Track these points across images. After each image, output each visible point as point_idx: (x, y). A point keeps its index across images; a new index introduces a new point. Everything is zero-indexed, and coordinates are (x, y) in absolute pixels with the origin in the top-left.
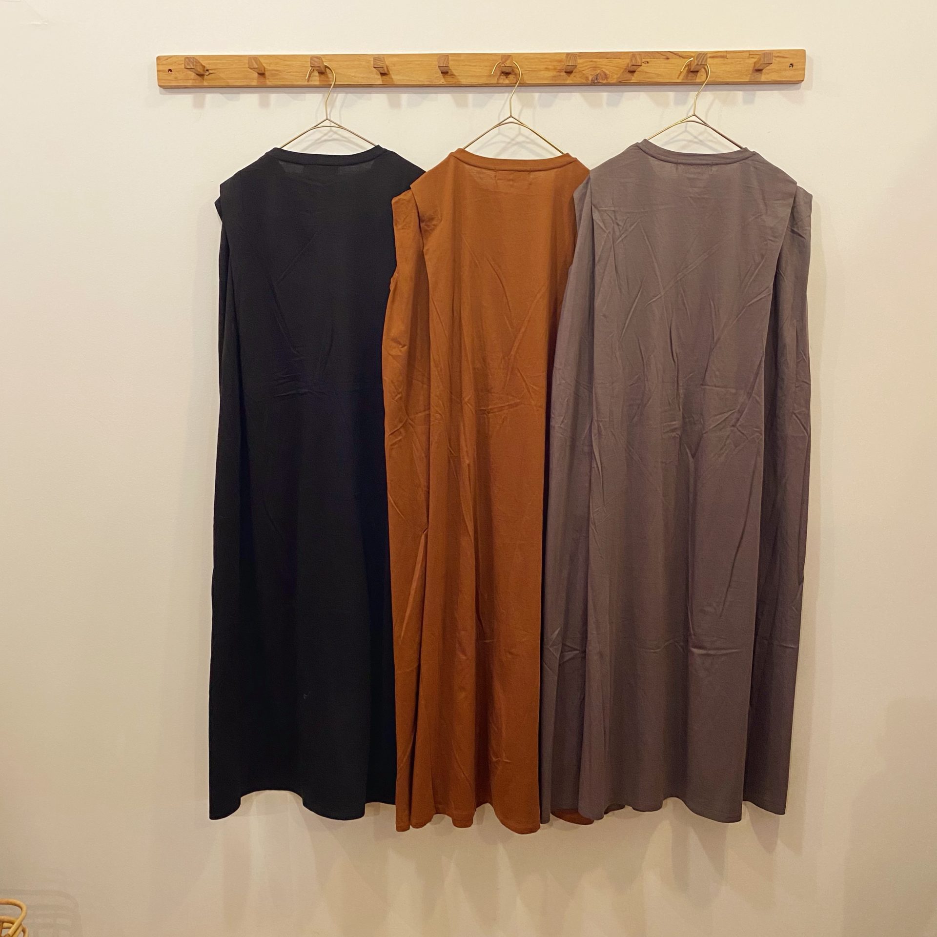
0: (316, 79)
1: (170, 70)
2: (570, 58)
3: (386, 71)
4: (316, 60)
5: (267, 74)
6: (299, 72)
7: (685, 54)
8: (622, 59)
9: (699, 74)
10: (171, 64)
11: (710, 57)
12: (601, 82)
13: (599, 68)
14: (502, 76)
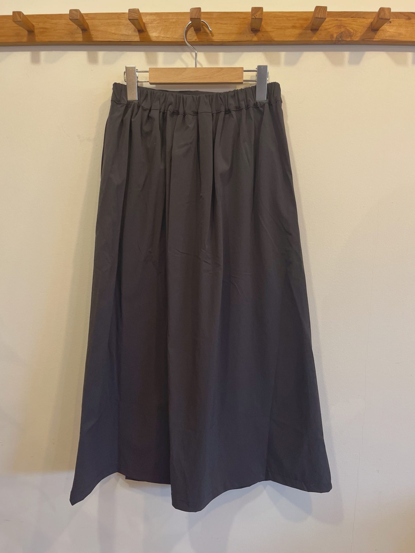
0: (79, 37)
2: (320, 10)
3: (143, 28)
5: (36, 31)
8: (366, 18)
12: (346, 40)
13: (344, 26)
14: (252, 33)
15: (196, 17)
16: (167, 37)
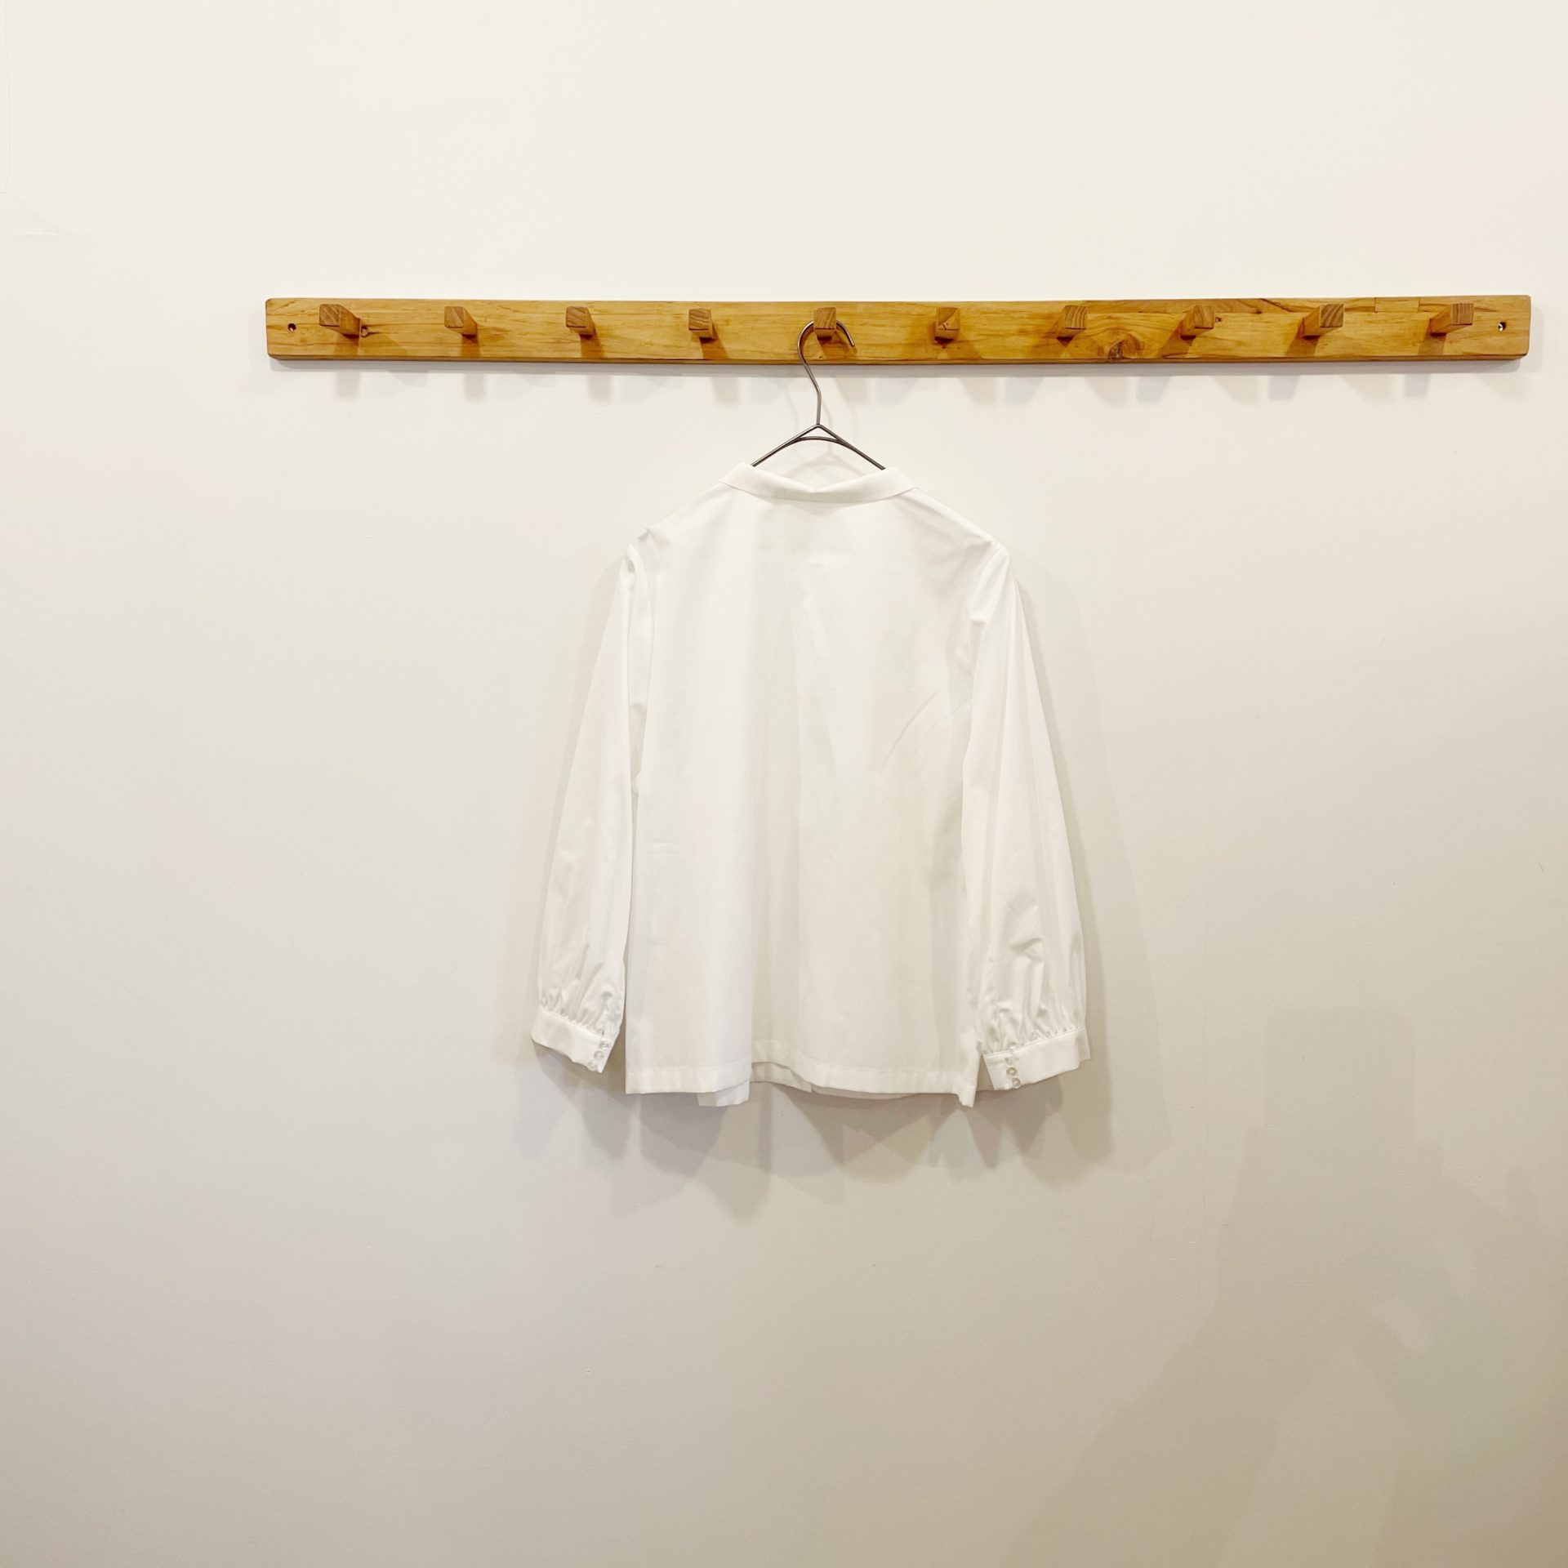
0: (575, 349)
1: (292, 326)
2: (1074, 311)
3: (711, 335)
4: (580, 314)
5: (480, 336)
6: (543, 334)
7: (1291, 304)
8: (1170, 314)
9: (1320, 342)
10: (296, 315)
11: (1347, 310)
12: (1127, 356)
13: (1123, 329)
14: (935, 344)
15: (827, 327)
16: (762, 352)
